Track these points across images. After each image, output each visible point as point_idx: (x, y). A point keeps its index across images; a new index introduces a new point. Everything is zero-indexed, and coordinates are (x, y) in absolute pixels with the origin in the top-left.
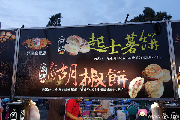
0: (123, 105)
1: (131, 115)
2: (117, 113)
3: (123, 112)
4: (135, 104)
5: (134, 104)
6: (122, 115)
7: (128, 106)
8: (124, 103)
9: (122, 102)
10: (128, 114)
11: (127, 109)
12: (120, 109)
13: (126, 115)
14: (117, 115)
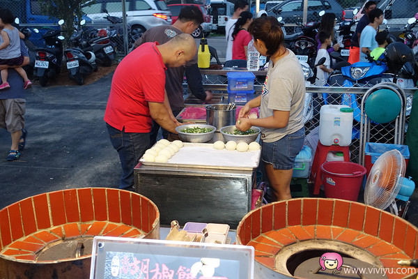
0: (347, 85)
1: (373, 124)
2: (318, 117)
3: (343, 110)
4: (397, 84)
5: (395, 81)
6: (337, 122)
7: (366, 90)
8: (353, 81)
9: (346, 77)
10: (363, 121)
11: (360, 101)
12: (335, 99)
13: (355, 122)
14: (318, 124)
